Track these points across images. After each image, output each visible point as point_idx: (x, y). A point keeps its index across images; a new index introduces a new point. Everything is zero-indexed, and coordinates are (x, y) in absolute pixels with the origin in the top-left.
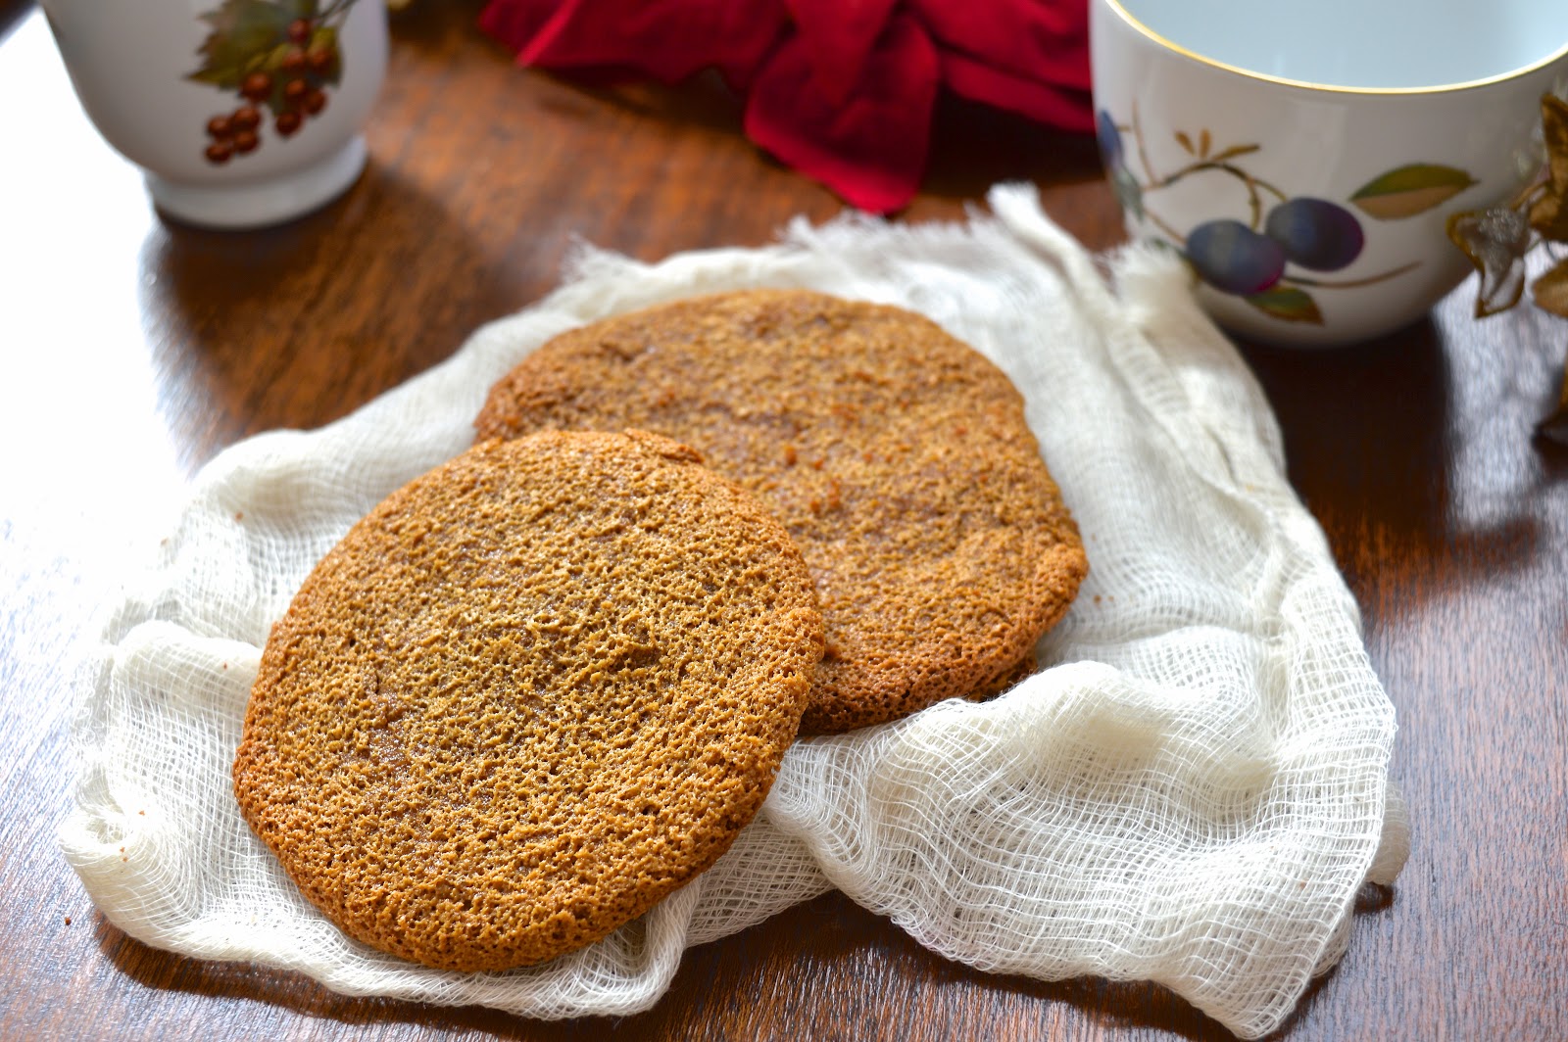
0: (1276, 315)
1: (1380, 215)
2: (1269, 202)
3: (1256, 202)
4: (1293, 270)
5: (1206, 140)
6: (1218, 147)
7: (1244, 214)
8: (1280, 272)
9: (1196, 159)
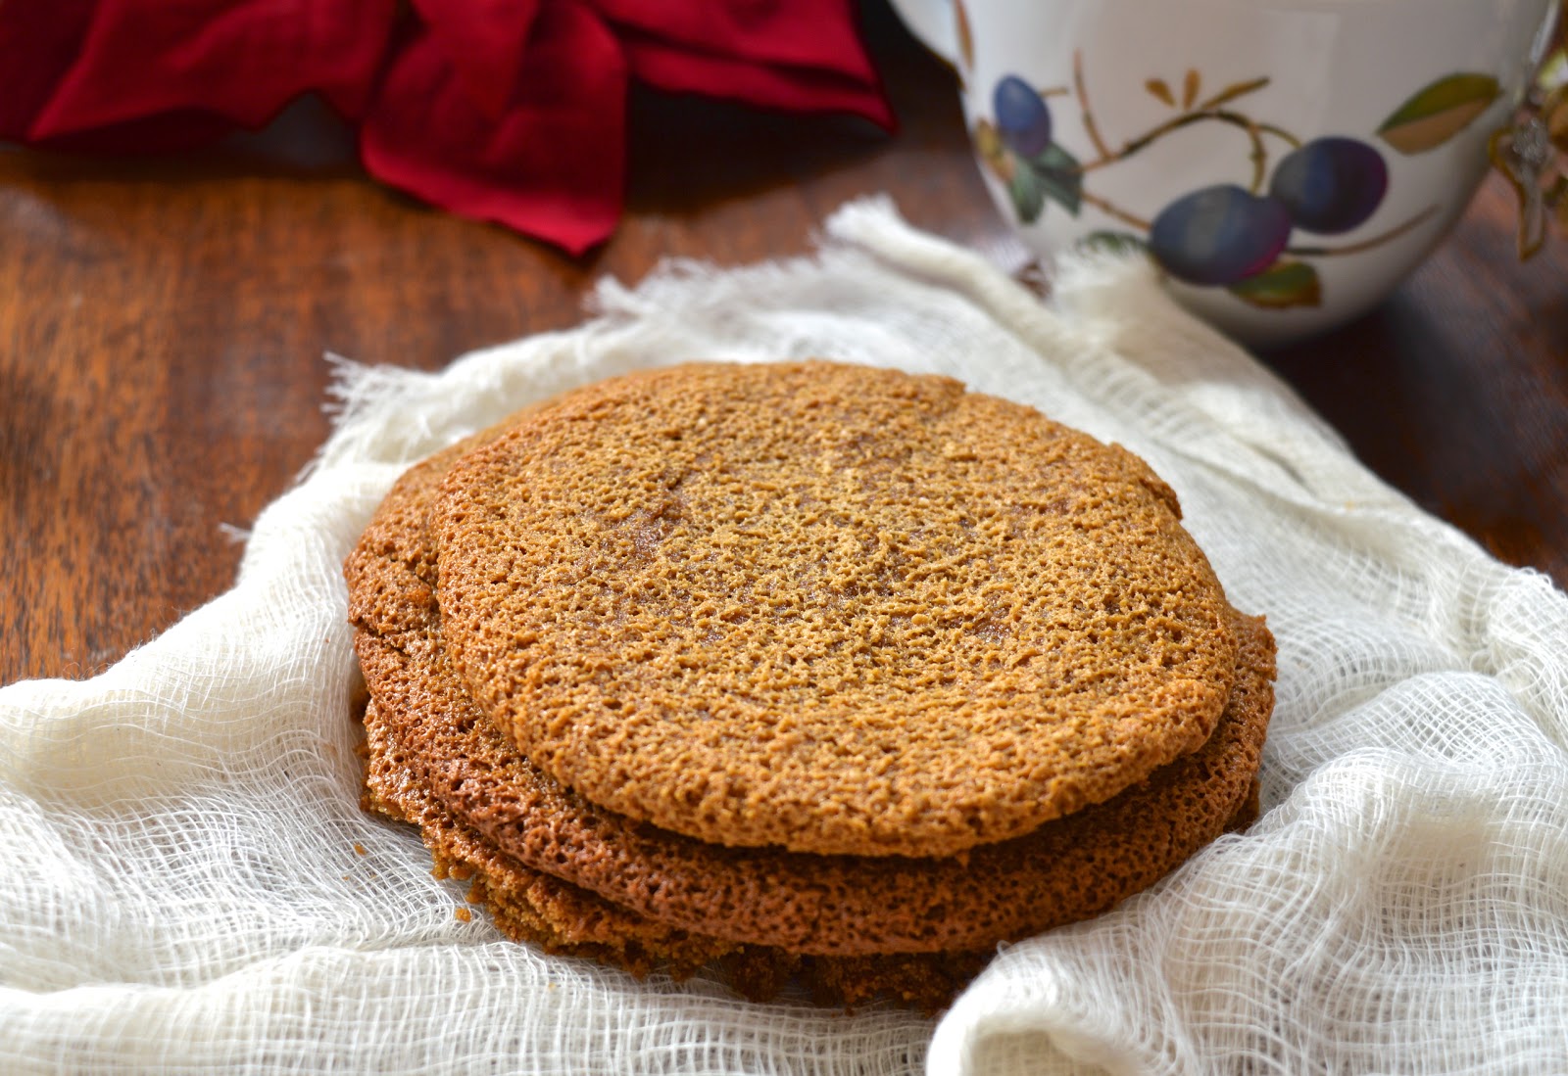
0: (1263, 304)
1: (1408, 148)
2: (1277, 150)
3: (1259, 155)
4: (1300, 238)
5: (1192, 84)
6: (1208, 91)
7: (1242, 175)
8: (1281, 244)
9: (1178, 111)
